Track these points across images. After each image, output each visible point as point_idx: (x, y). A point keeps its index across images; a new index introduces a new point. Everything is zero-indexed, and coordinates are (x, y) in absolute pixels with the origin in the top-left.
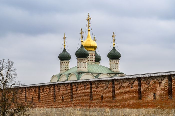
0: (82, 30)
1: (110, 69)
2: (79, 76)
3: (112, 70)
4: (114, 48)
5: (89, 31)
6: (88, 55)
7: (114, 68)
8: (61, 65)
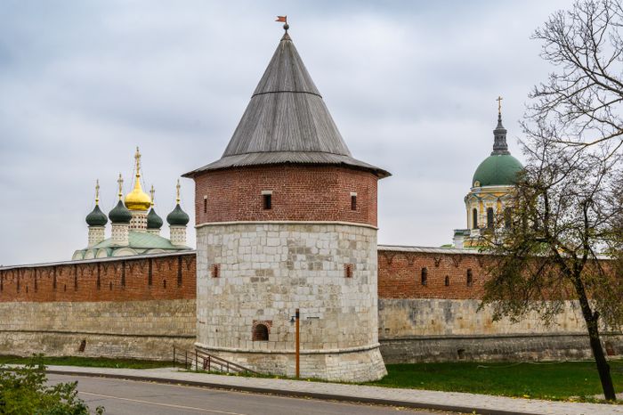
0: (120, 176)
1: (170, 242)
2: (112, 252)
3: (174, 244)
4: (178, 206)
5: (138, 176)
6: (130, 217)
7: (177, 239)
8: (90, 234)
